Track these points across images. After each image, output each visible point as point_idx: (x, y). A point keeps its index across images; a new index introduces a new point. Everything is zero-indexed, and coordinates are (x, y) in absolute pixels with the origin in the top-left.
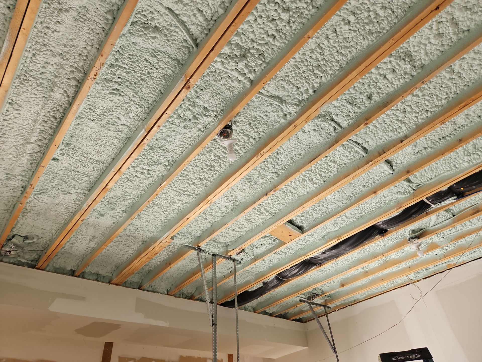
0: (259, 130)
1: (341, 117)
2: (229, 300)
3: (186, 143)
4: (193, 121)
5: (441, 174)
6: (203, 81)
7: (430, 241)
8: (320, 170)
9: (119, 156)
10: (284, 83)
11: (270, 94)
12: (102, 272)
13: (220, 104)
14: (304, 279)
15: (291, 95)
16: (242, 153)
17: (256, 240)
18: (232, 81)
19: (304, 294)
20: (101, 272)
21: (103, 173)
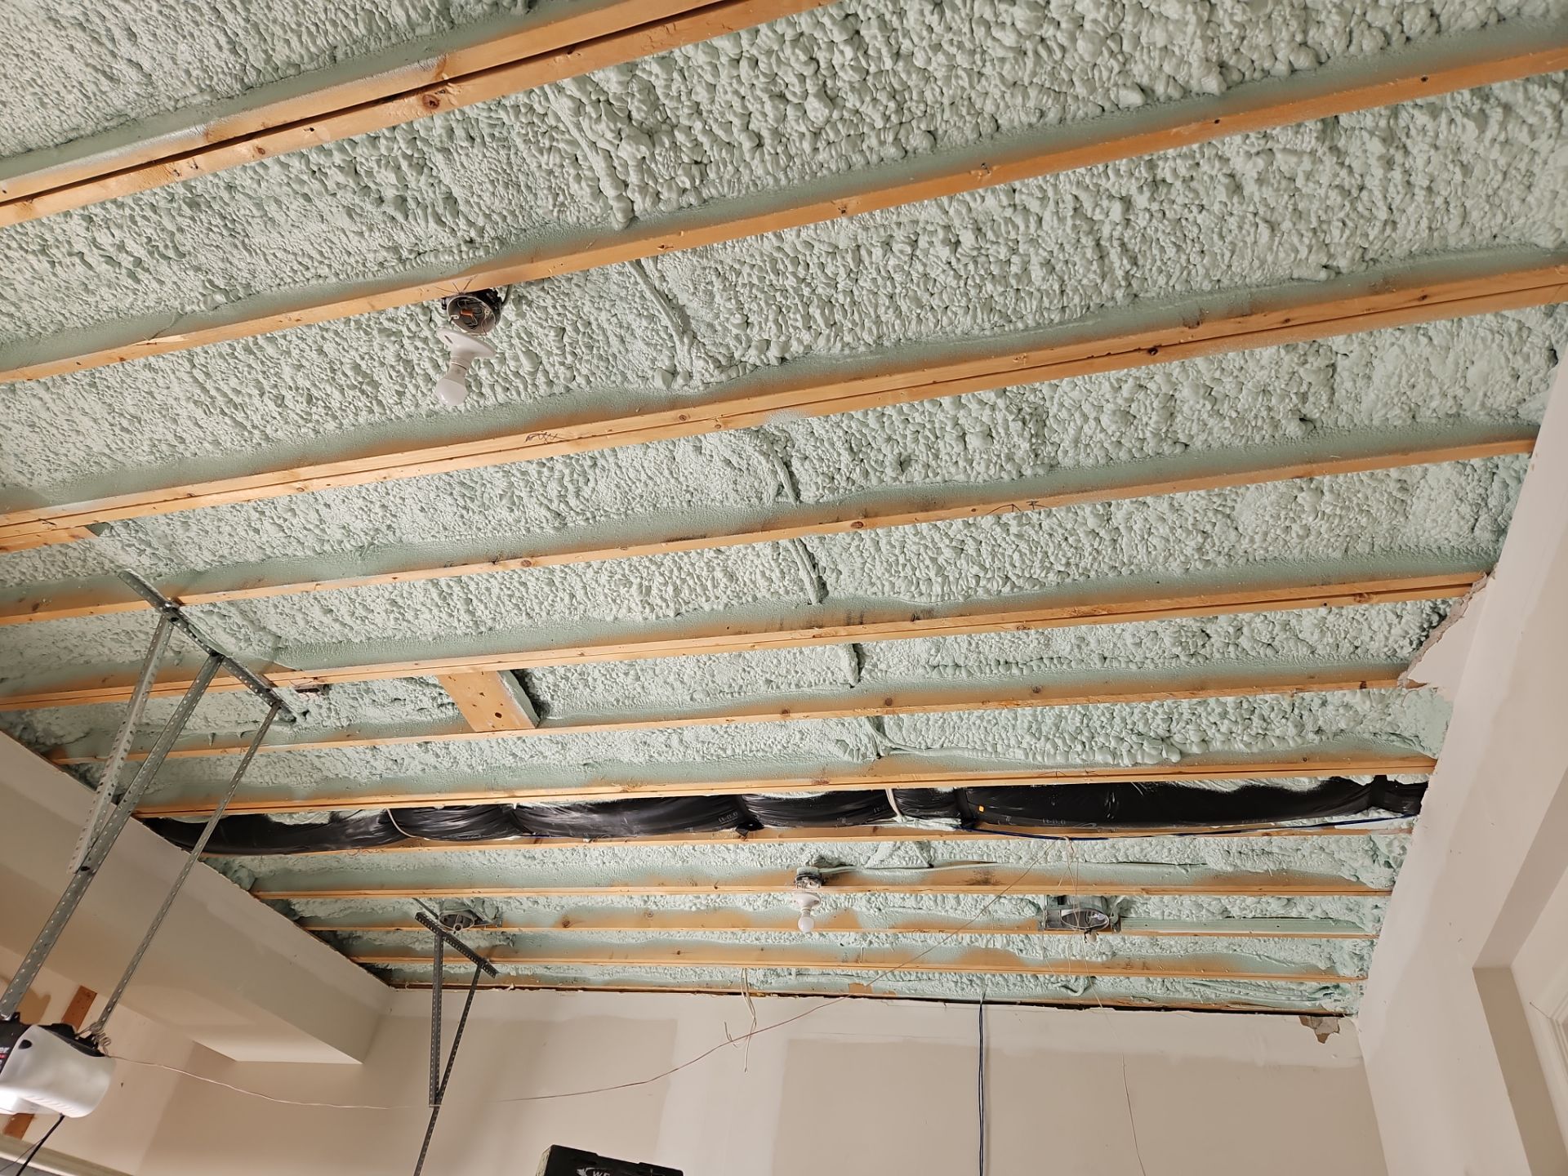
0: (578, 366)
1: (811, 471)
3: (326, 262)
4: (391, 211)
5: (957, 747)
6: (490, 117)
7: (846, 903)
8: (683, 575)
9: (55, 153)
10: (718, 285)
11: (664, 288)
13: (505, 217)
14: (468, 859)
15: (719, 328)
16: (491, 401)
17: (385, 678)
18: (578, 178)
19: (441, 904)
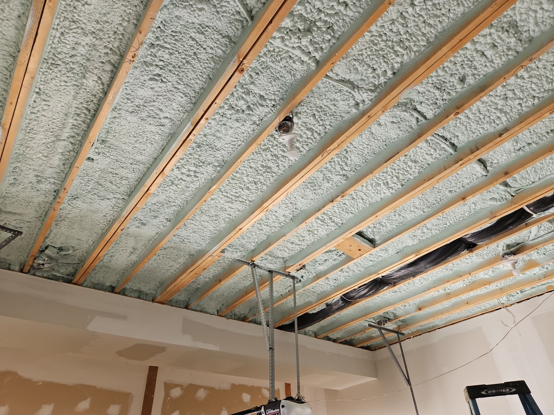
0: (325, 123)
1: (426, 106)
2: (287, 323)
3: (239, 140)
4: (247, 112)
5: (546, 176)
6: (259, 63)
7: (528, 258)
8: (397, 171)
9: (161, 155)
10: (357, 64)
11: (340, 78)
12: (145, 289)
13: (279, 91)
14: (375, 301)
15: (365, 78)
16: (305, 152)
17: (319, 255)
18: (294, 62)
19: (374, 319)
20: (143, 289)
21: (144, 175)
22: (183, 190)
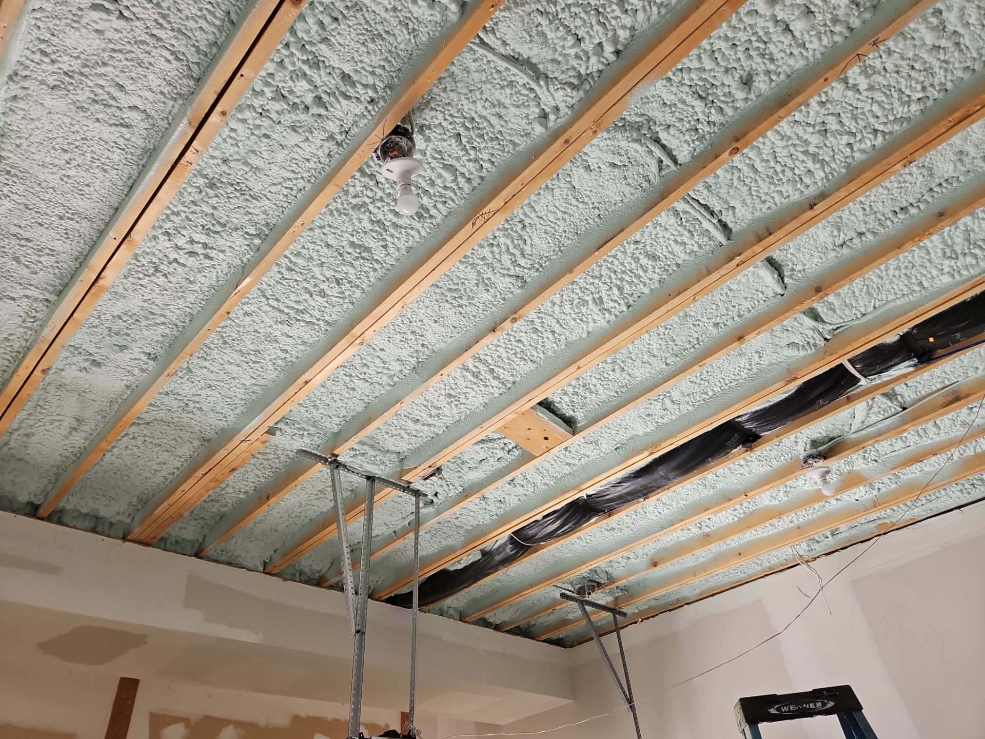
0: (481, 156)
1: (677, 134)
3: (299, 176)
4: (315, 110)
5: (888, 302)
7: (847, 467)
8: (620, 276)
10: (544, 22)
11: (508, 51)
12: (107, 512)
13: (383, 66)
14: (573, 547)
15: (560, 58)
16: (439, 218)
17: (467, 448)
19: (571, 583)
20: (103, 512)
21: (92, 247)
22: (181, 288)
